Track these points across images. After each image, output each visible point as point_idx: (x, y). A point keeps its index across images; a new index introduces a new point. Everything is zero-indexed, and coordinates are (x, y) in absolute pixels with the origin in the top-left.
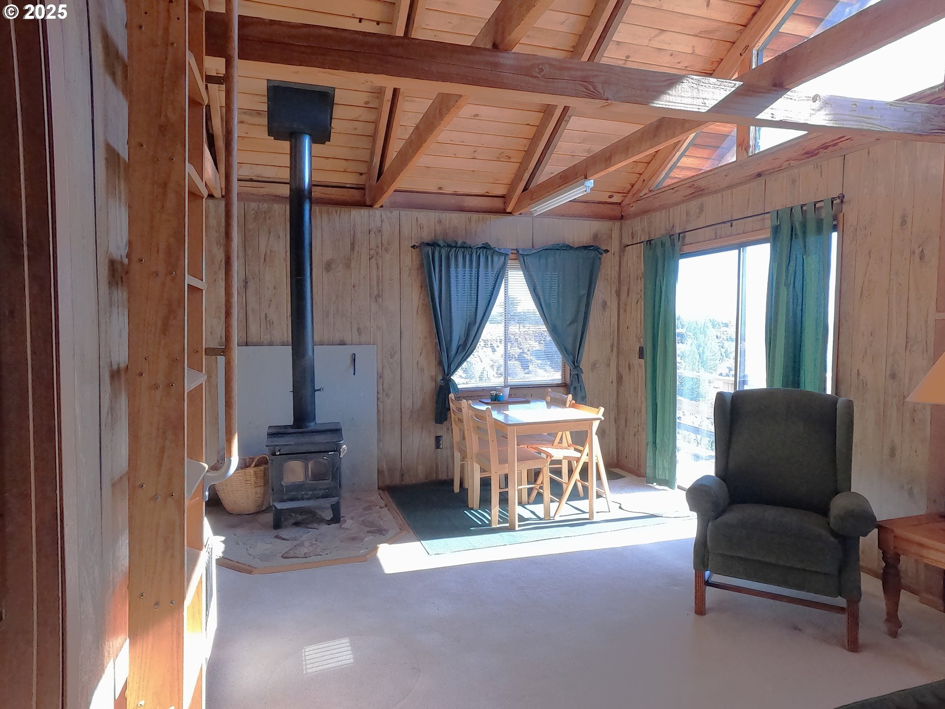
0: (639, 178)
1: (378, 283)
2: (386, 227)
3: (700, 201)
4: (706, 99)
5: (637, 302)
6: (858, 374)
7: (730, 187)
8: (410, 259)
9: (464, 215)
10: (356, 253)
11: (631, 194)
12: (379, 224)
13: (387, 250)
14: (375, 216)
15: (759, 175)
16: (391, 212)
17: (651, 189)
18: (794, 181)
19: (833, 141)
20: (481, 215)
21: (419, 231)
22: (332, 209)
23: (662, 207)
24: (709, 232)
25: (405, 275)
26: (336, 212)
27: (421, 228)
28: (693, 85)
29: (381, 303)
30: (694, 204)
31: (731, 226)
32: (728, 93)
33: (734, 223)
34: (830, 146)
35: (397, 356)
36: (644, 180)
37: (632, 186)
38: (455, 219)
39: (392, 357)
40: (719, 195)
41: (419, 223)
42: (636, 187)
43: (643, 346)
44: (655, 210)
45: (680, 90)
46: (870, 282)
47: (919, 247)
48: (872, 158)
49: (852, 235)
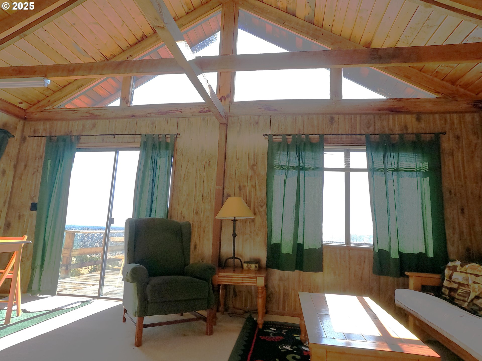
0: (45, 98)
3: (93, 121)
5: (33, 174)
6: (181, 213)
7: (115, 118)
11: (36, 106)
15: (133, 116)
17: (54, 107)
18: (153, 124)
19: (173, 110)
23: (62, 120)
24: (98, 138)
30: (89, 123)
31: (114, 138)
33: (116, 136)
34: (172, 112)
36: (49, 101)
37: (38, 102)
40: (108, 121)
42: (41, 103)
43: (36, 201)
44: (56, 120)
46: (188, 173)
47: (208, 160)
48: (191, 122)
49: (180, 152)
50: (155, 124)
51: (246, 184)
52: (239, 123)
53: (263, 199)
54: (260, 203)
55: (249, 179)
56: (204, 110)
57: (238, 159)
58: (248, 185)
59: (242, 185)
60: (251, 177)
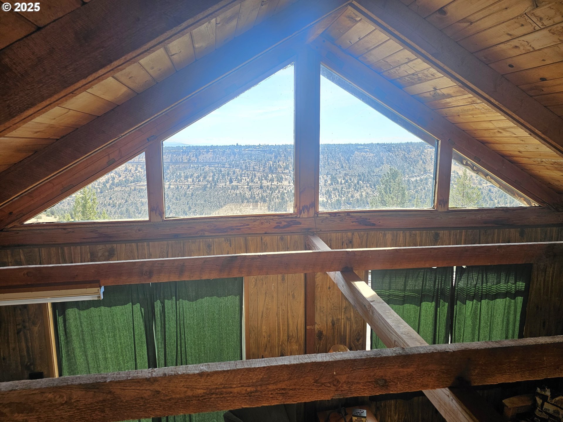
36: (11, 213)
46: (267, 309)
47: (291, 292)
48: (264, 242)
49: (254, 283)
50: (212, 247)
51: (339, 317)
52: (328, 242)
53: (360, 332)
54: (356, 337)
55: (343, 310)
56: (281, 225)
57: (329, 288)
58: (342, 318)
59: (335, 319)
60: (346, 308)
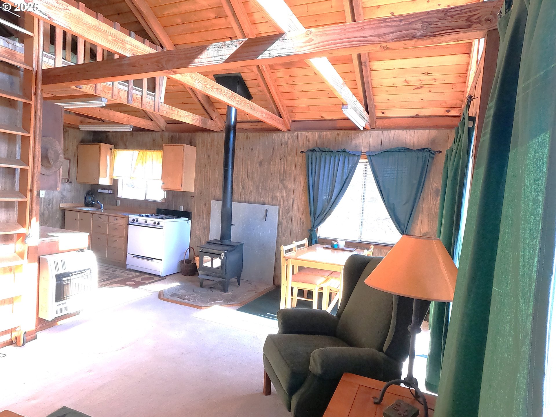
1: (283, 172)
2: (290, 142)
4: (222, 55)
8: (301, 159)
9: (335, 132)
10: (274, 157)
12: (286, 140)
13: (289, 154)
14: (285, 136)
16: (293, 133)
20: (346, 132)
21: (308, 143)
22: (265, 134)
25: (298, 168)
26: (267, 135)
27: (309, 141)
28: (215, 49)
29: (284, 183)
32: (238, 47)
35: (290, 213)
38: (328, 135)
39: (288, 213)
41: (308, 139)
45: (207, 53)
